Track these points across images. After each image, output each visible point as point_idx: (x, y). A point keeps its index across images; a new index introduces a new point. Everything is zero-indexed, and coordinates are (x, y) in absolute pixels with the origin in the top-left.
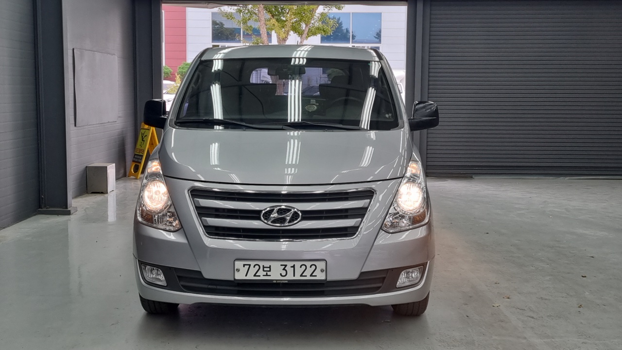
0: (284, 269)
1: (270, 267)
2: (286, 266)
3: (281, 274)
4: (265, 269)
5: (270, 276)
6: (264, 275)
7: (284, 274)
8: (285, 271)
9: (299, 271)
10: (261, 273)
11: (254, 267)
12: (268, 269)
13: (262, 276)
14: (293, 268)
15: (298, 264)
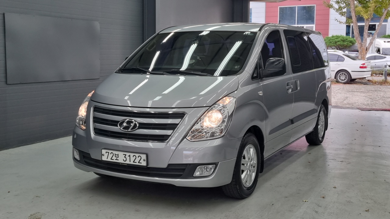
0: (125, 157)
1: (118, 155)
2: (126, 155)
3: (123, 160)
4: (116, 156)
5: (118, 160)
6: (115, 160)
7: (125, 160)
8: (125, 158)
9: (133, 159)
10: (114, 158)
11: (111, 154)
12: (117, 156)
13: (114, 160)
14: (129, 157)
15: (132, 155)
